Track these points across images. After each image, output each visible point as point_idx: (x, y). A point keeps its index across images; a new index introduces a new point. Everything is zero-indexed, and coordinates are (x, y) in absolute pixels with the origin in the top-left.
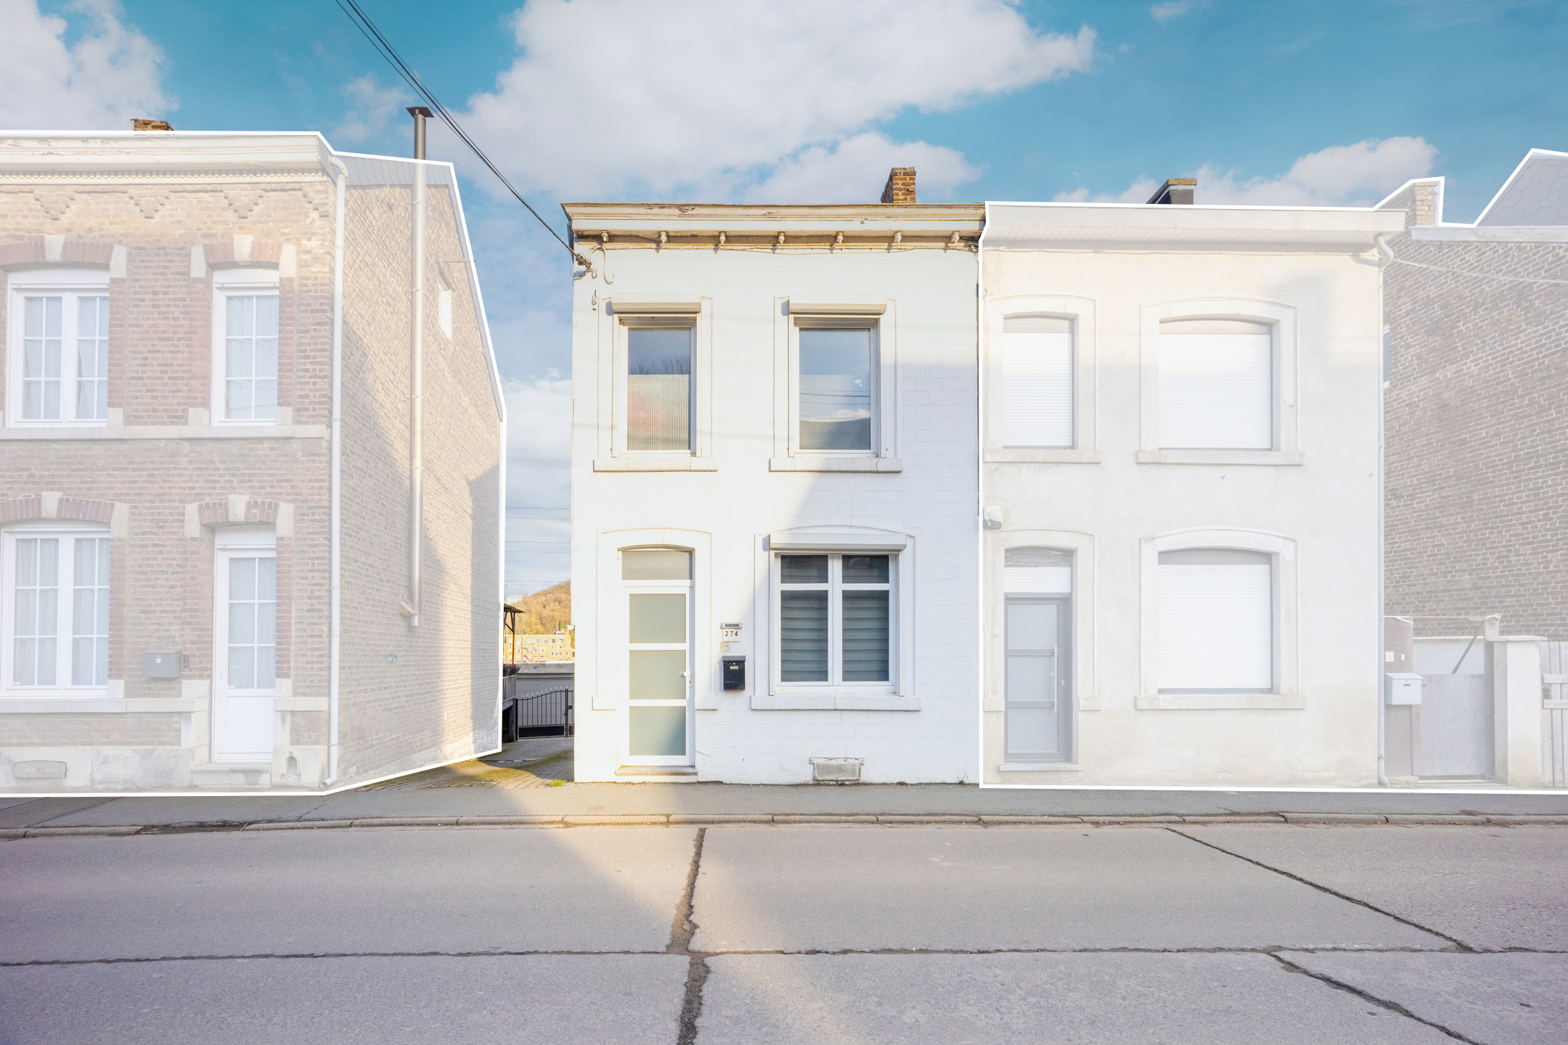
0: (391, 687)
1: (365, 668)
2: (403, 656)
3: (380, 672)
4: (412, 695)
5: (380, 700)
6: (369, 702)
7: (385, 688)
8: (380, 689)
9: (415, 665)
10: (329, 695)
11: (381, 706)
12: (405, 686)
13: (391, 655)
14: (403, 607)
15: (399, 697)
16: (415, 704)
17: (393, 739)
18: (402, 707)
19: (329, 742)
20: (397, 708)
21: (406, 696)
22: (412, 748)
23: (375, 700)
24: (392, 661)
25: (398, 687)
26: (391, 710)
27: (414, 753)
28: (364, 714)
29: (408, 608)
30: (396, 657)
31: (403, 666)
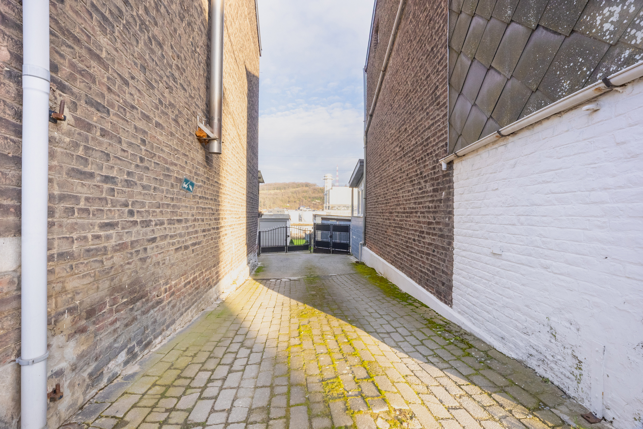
0: (187, 220)
1: (144, 187)
2: (200, 187)
3: (172, 199)
4: (209, 230)
5: (172, 237)
6: (153, 240)
7: (179, 221)
8: (171, 222)
9: (211, 199)
10: (18, 231)
11: (173, 244)
12: (203, 220)
13: (186, 181)
14: (201, 130)
15: (196, 232)
16: (212, 239)
17: (189, 282)
18: (199, 243)
19: (19, 354)
20: (194, 244)
21: (204, 231)
22: (209, 284)
23: (165, 237)
24: (188, 189)
25: (195, 220)
26: (186, 248)
27: (211, 287)
28: (143, 260)
29: (207, 130)
30: (192, 185)
31: (200, 198)
